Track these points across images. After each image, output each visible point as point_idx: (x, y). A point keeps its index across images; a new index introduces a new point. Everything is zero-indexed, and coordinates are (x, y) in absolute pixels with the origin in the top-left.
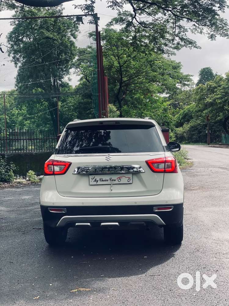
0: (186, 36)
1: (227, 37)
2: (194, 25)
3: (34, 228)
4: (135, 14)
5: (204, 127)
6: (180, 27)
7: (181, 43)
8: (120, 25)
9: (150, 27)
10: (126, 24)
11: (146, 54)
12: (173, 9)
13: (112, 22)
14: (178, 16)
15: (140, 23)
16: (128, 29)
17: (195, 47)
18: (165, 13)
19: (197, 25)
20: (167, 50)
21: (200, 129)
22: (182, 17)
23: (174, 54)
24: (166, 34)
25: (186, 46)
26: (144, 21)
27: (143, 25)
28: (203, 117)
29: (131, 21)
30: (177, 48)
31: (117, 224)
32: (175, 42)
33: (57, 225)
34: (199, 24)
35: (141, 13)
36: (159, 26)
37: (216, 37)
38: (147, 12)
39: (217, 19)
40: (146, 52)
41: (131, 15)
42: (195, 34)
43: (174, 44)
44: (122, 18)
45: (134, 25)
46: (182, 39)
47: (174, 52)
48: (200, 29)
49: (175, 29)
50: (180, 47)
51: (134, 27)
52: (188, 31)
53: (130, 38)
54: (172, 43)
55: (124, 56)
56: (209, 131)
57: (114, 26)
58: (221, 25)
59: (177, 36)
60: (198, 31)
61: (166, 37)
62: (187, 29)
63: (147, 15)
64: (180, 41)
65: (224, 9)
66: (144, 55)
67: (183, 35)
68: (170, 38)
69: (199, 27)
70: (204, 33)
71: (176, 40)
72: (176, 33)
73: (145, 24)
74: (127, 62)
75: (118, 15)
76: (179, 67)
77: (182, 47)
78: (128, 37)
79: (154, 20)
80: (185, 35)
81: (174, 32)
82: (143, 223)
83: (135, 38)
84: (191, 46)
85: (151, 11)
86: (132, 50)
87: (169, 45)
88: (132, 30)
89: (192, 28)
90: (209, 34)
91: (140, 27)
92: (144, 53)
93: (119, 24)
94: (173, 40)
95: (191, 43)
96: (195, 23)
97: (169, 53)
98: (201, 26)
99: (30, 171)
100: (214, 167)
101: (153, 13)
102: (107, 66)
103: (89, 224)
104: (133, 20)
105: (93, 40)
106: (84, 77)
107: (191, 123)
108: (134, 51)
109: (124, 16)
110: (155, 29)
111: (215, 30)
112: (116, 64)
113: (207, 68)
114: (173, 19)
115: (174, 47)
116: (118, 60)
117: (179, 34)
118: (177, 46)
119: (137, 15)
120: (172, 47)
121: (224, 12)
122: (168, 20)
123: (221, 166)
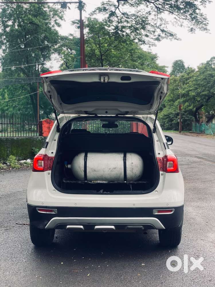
0: (167, 29)
1: (206, 31)
2: (175, 18)
3: (17, 224)
4: (119, 4)
5: (175, 116)
6: (161, 19)
7: (161, 35)
8: (104, 14)
9: (132, 18)
10: (109, 14)
11: (127, 44)
12: (155, 2)
13: (95, 11)
14: (160, 9)
15: (123, 14)
16: (111, 19)
17: (175, 39)
18: (148, 5)
19: (178, 19)
20: (149, 41)
21: (173, 118)
22: (163, 10)
23: (155, 45)
24: (148, 26)
25: (167, 38)
26: (126, 12)
27: (126, 16)
28: (175, 106)
29: (114, 11)
30: (158, 39)
31: (113, 227)
32: (156, 34)
33: (46, 227)
34: (180, 17)
35: (124, 4)
36: (141, 17)
37: (195, 31)
38: (130, 3)
39: (197, 14)
40: (127, 42)
41: (115, 6)
42: (175, 26)
43: (155, 36)
44: (105, 8)
45: (116, 15)
46: (163, 31)
47: (155, 43)
48: (181, 22)
49: (156, 21)
50: (161, 39)
51: (117, 17)
52: (169, 24)
53: (112, 28)
54: (154, 34)
55: (105, 45)
56: (181, 120)
57: (97, 15)
58: (200, 19)
59: (158, 28)
60: (179, 24)
61: (148, 29)
62: (168, 22)
63: (130, 6)
64: (161, 32)
65: (205, 4)
66: (125, 44)
67: (164, 27)
68: (151, 30)
69: (180, 20)
70: (184, 26)
71: (157, 32)
72: (158, 25)
73: (128, 15)
74: (108, 51)
75: (101, 5)
76: (155, 58)
77: (162, 39)
78: (109, 26)
79: (137, 11)
80: (166, 27)
81: (155, 24)
82: (142, 226)
83: (117, 28)
84: (172, 38)
85: (134, 3)
86: (114, 40)
87: (150, 36)
88: (115, 20)
89: (173, 21)
90: (189, 27)
91: (122, 18)
92: (125, 43)
93: (102, 13)
94: (154, 32)
95: (172, 35)
96: (176, 16)
97: (150, 44)
98: (181, 20)
99: (11, 156)
100: (191, 156)
101: (135, 5)
102: (88, 54)
103: (82, 227)
104: (116, 10)
105: (76, 28)
106: (64, 63)
107: (164, 111)
108: (115, 40)
109: (108, 6)
110: (137, 21)
111: (194, 24)
112: (97, 52)
113: (180, 61)
114: (155, 11)
115: (155, 39)
116: (99, 49)
117: (161, 25)
118: (158, 38)
119: (120, 5)
120: (153, 39)
121: (205, 7)
122: (150, 12)
123: (197, 156)
